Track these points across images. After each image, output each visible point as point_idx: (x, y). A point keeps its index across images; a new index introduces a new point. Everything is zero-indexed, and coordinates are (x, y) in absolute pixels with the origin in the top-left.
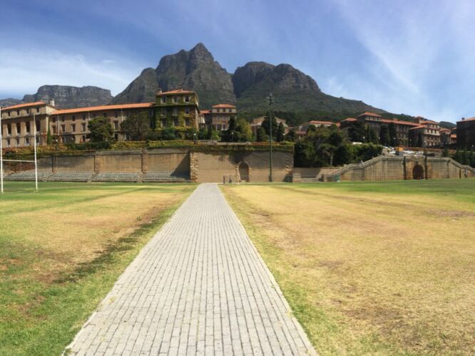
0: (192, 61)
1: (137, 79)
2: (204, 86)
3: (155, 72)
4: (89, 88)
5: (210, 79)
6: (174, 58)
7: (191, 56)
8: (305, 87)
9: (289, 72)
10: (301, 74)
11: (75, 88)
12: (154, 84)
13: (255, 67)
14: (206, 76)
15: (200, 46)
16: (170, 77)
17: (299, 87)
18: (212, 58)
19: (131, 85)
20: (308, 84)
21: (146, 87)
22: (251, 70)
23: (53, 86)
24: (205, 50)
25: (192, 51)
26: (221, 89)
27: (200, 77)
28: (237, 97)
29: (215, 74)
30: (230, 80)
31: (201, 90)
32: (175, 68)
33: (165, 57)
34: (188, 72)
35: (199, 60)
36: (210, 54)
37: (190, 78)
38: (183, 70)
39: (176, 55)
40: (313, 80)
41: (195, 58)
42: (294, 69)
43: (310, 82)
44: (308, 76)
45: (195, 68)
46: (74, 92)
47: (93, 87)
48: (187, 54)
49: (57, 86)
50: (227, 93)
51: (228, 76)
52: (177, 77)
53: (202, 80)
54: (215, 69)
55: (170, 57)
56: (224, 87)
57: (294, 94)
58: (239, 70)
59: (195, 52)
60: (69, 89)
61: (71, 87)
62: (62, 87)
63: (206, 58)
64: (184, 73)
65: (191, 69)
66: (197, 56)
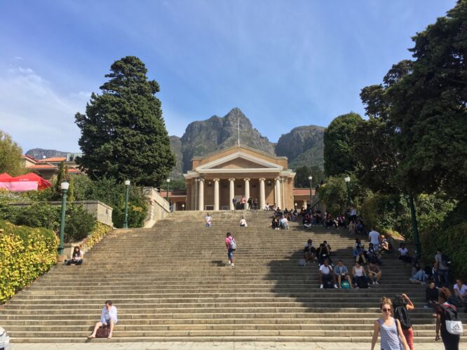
0: (225, 129)
3: (179, 142)
6: (204, 125)
7: (225, 124)
12: (177, 155)
13: (303, 132)
15: (236, 112)
16: (197, 147)
18: (251, 125)
22: (298, 136)
24: (243, 116)
25: (227, 117)
29: (252, 143)
32: (204, 137)
33: (193, 123)
34: (220, 141)
35: (234, 127)
36: (248, 120)
38: (215, 139)
39: (206, 121)
41: (229, 125)
45: (228, 136)
48: (221, 121)
51: (270, 145)
52: (206, 147)
54: (253, 138)
55: (200, 123)
58: (284, 138)
59: (230, 118)
63: (243, 125)
64: (216, 143)
65: (224, 138)
66: (232, 123)
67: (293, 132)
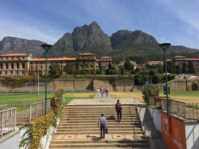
0: (90, 30)
1: (62, 38)
2: (97, 43)
3: (71, 35)
4: (35, 41)
5: (99, 39)
6: (81, 28)
7: (90, 29)
8: (149, 41)
9: (140, 34)
10: (146, 35)
11: (27, 40)
12: (70, 41)
13: (122, 32)
14: (97, 38)
15: (94, 23)
16: (79, 38)
17: (146, 41)
18: (100, 29)
19: (59, 41)
20: (151, 40)
21: (66, 42)
22: (120, 35)
23: (13, 38)
24: (97, 25)
25: (91, 25)
26: (105, 44)
27: (94, 39)
28: (113, 49)
29: (102, 37)
30: (109, 40)
31: (95, 45)
32: (81, 34)
33: (76, 28)
34: (88, 36)
35: (94, 30)
36: (99, 27)
37: (90, 39)
38: (86, 35)
39: (82, 27)
40: (154, 37)
41: (92, 29)
42: (143, 32)
43: (152, 38)
44: (150, 36)
45: (92, 34)
46: (26, 42)
47: (37, 41)
48: (88, 27)
49: (16, 38)
50: (108, 46)
51: (108, 38)
52: (82, 38)
53: (96, 40)
54: (102, 34)
55: (79, 28)
56: (106, 44)
57: (143, 45)
58: (114, 35)
60: (23, 40)
61: (24, 39)
62: (19, 39)
63: (97, 29)
64: (87, 36)
65: (90, 34)
66: (93, 28)
67: (118, 32)
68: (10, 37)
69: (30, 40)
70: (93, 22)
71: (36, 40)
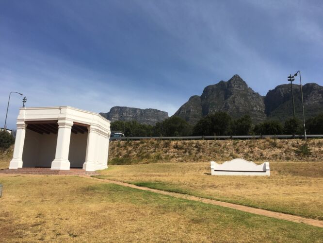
0: (229, 89)
1: (185, 104)
2: (238, 109)
3: (200, 99)
4: (150, 110)
5: (242, 102)
6: (215, 87)
7: (228, 85)
9: (315, 90)
11: (139, 109)
12: (198, 108)
13: (283, 89)
14: (239, 100)
15: (236, 77)
16: (211, 102)
18: (247, 86)
19: (180, 109)
21: (191, 110)
22: (279, 92)
23: (122, 107)
24: (241, 80)
25: (230, 81)
26: (252, 110)
27: (234, 102)
28: (268, 116)
29: (247, 98)
30: (262, 103)
31: (235, 112)
32: (215, 96)
33: (208, 87)
34: (226, 98)
35: (234, 88)
36: (244, 82)
37: (227, 103)
38: (222, 96)
39: (216, 85)
41: (231, 87)
42: (320, 86)
45: (231, 94)
46: (138, 113)
49: (126, 108)
50: (257, 113)
51: (261, 99)
52: (216, 102)
53: (236, 104)
54: (248, 93)
55: (212, 87)
56: (255, 109)
57: (320, 109)
58: (271, 93)
59: (232, 82)
60: (135, 110)
61: (137, 109)
62: (130, 108)
63: (241, 86)
64: (223, 99)
65: (228, 96)
66: (233, 85)
67: (276, 88)
68: (118, 107)
69: (144, 109)
70: (234, 76)
71: (152, 109)
